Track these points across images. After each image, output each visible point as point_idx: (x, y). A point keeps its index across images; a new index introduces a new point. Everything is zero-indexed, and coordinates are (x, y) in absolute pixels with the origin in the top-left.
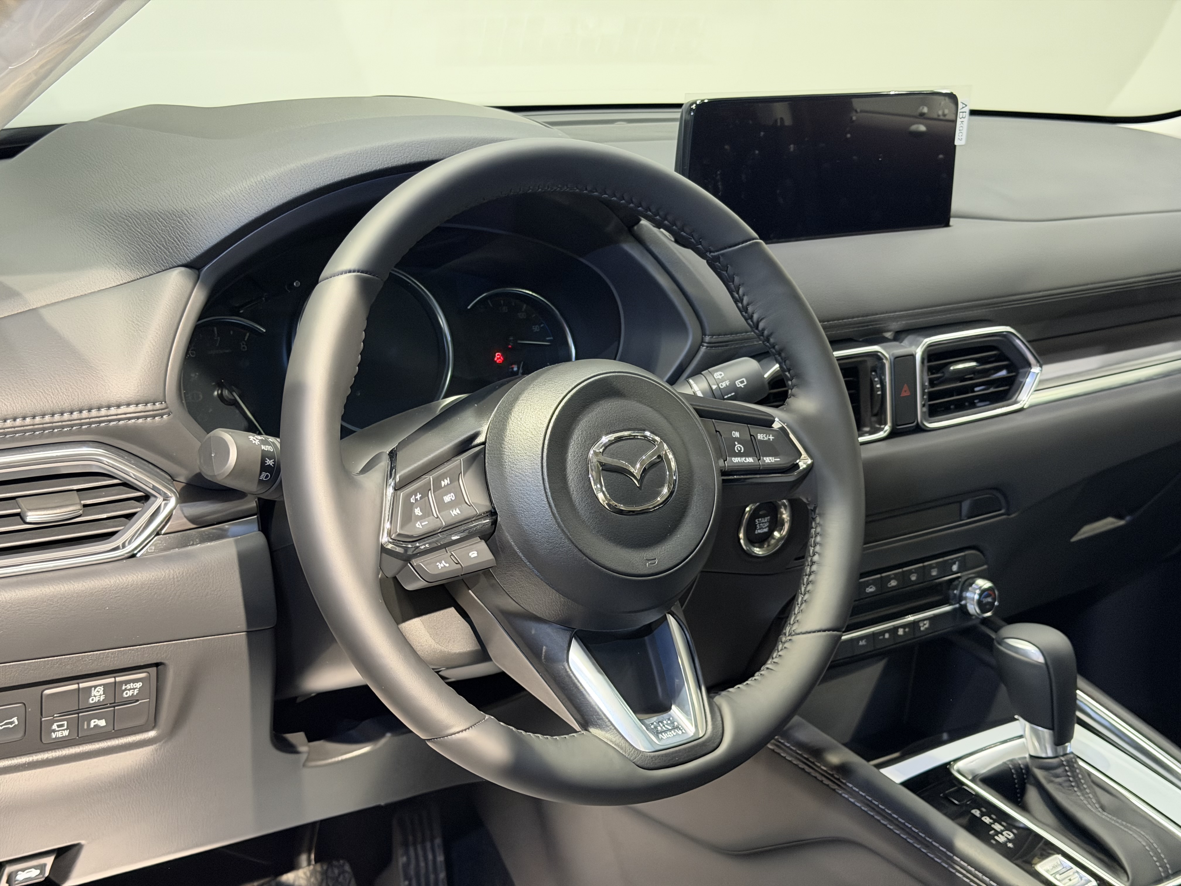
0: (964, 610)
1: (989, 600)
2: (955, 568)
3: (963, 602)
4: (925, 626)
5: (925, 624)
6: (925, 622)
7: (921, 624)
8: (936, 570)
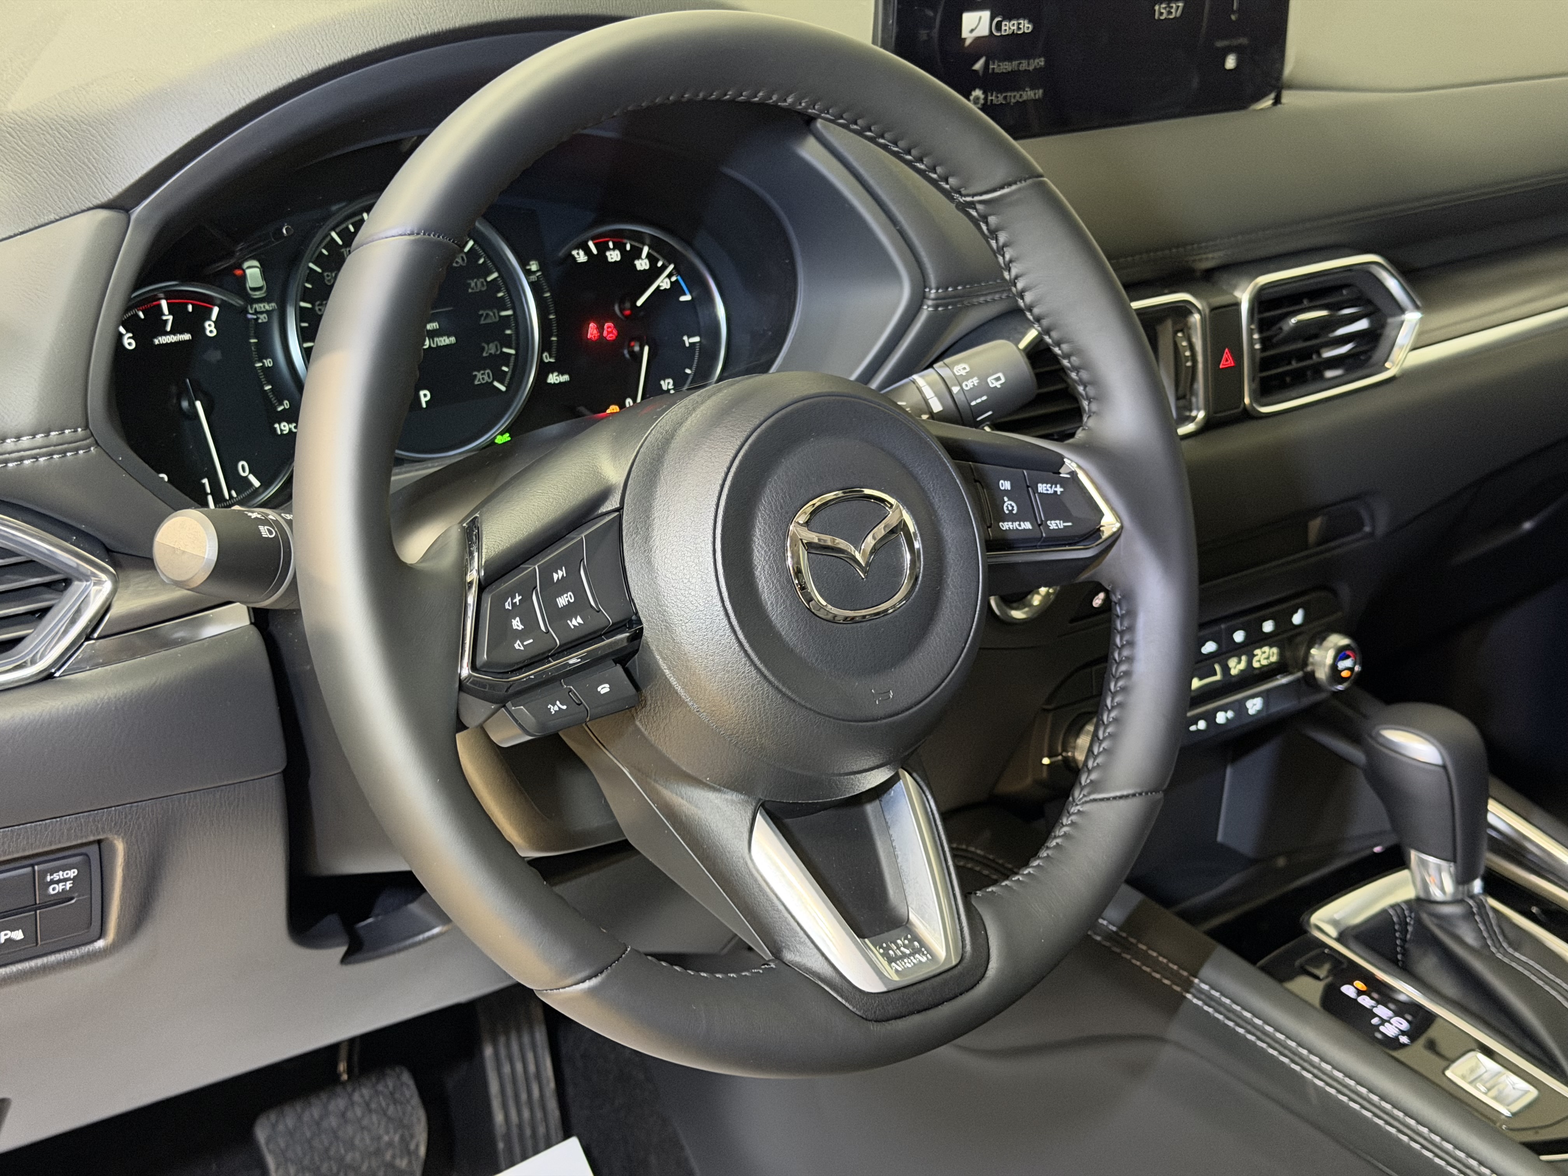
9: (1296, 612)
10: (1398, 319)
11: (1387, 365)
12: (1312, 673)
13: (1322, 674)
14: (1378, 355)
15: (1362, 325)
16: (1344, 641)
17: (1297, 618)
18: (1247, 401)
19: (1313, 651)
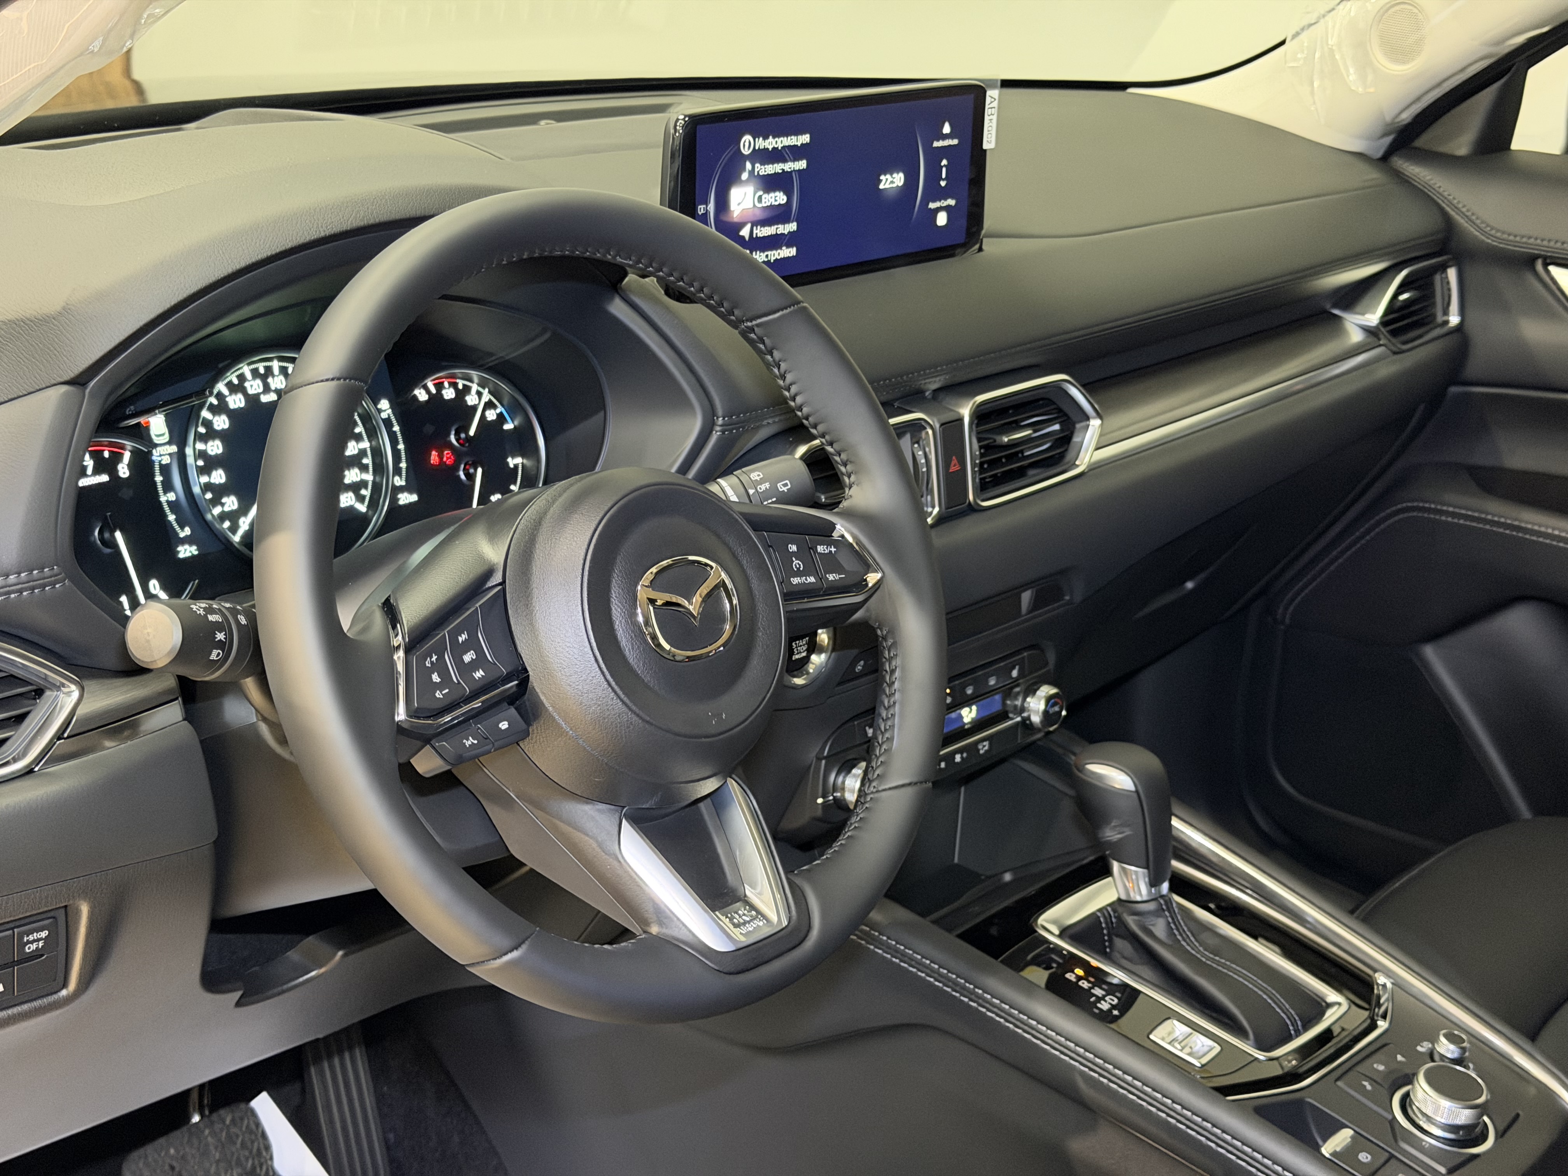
0: (1026, 724)
1: (1057, 709)
2: (1015, 673)
3: (1025, 715)
4: (984, 748)
5: (984, 746)
6: (985, 743)
7: (980, 747)
8: (994, 677)
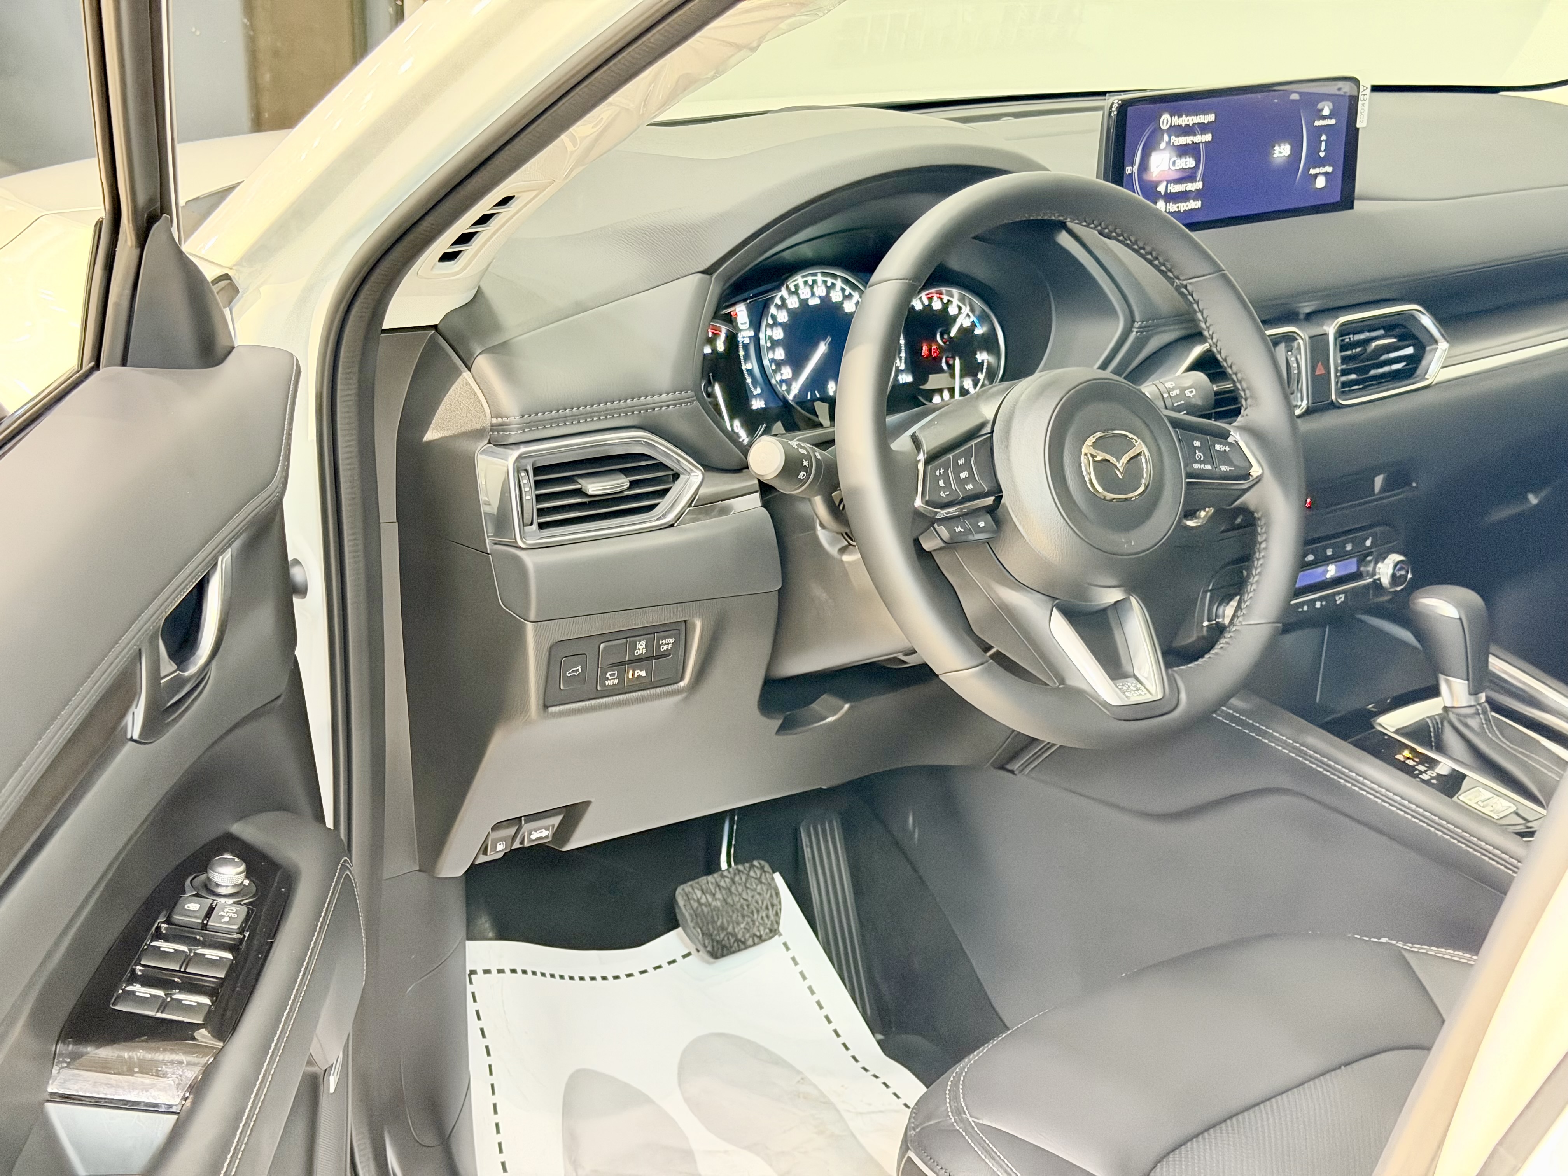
1: (1403, 573)
3: (1377, 577)
4: (1340, 599)
6: (1341, 596)
7: (1337, 598)
8: (1350, 544)
9: (1368, 539)
10: (1434, 346)
11: (1427, 376)
12: (1379, 579)
13: (1386, 581)
14: (1419, 372)
15: (1410, 350)
16: (1401, 558)
17: (1368, 543)
18: (1333, 397)
19: (1380, 565)
